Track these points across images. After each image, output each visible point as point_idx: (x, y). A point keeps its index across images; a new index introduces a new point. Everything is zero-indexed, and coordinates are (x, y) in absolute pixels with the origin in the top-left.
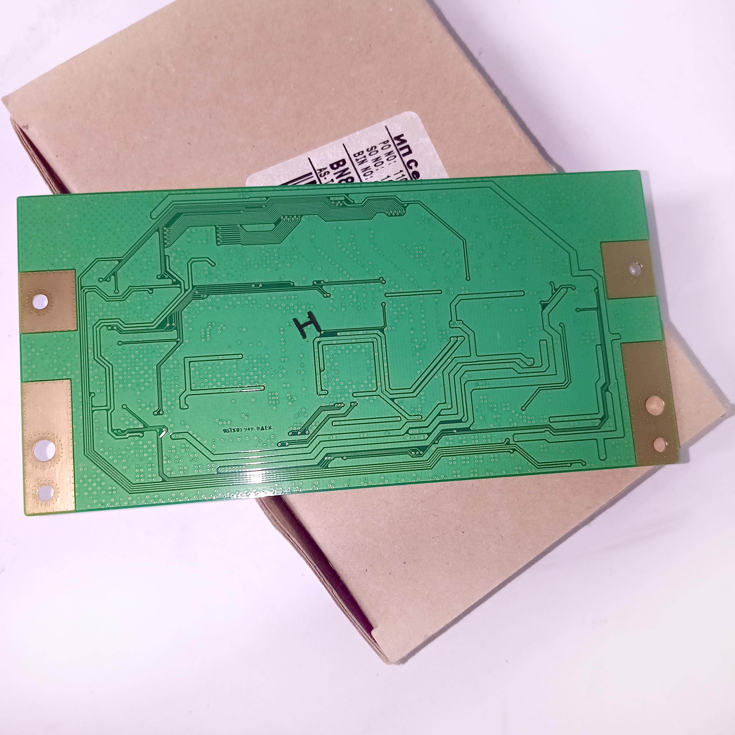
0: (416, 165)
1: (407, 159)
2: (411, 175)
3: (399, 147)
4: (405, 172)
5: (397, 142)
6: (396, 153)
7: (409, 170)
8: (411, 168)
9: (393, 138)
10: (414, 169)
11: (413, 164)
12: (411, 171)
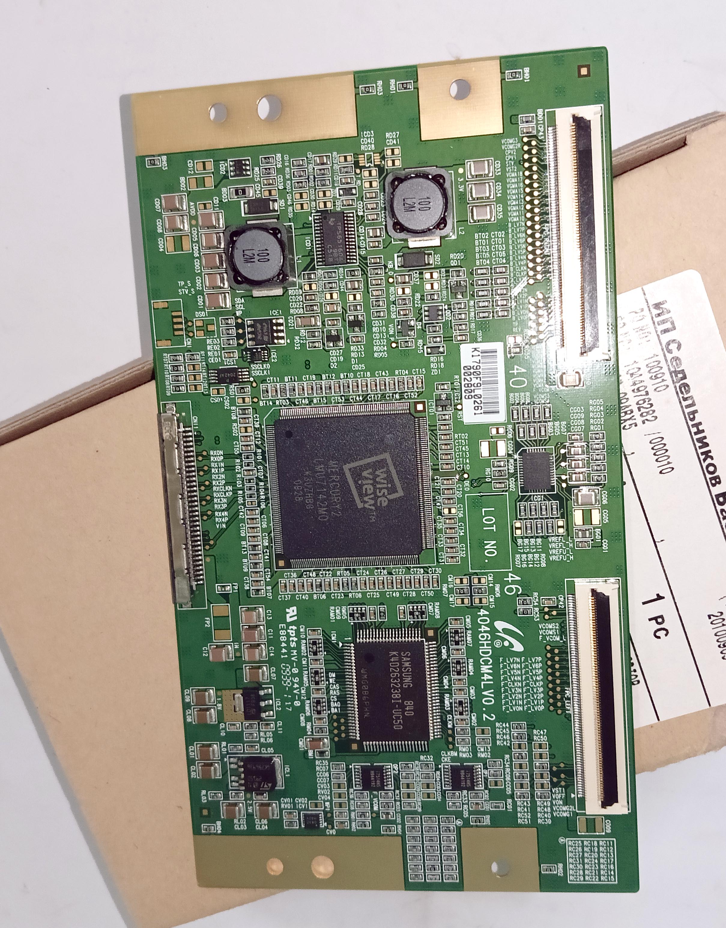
0: (679, 347)
1: (665, 338)
2: (669, 361)
3: (657, 320)
4: (661, 358)
5: (655, 312)
6: (652, 329)
7: (667, 354)
8: (670, 351)
9: (651, 304)
10: (676, 353)
11: (674, 346)
12: (669, 356)
